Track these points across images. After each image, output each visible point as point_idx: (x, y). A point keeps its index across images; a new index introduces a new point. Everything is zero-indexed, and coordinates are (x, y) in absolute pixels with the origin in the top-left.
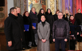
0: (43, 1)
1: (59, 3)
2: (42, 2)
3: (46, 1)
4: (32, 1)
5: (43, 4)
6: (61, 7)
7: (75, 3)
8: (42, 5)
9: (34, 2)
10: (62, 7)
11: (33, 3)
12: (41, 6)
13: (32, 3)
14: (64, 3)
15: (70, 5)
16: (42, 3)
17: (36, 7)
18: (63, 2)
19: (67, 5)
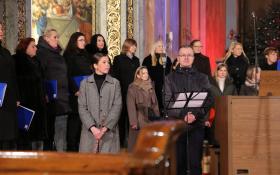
0: (83, 11)
1: (137, 18)
2: (81, 14)
3: (94, 12)
4: (46, 8)
5: (83, 19)
6: (142, 31)
7: (188, 23)
8: (81, 22)
9: (51, 13)
10: (146, 34)
11: (49, 16)
12: (77, 25)
13: (44, 15)
14: (152, 21)
15: (170, 28)
16: (79, 16)
17: (57, 26)
18: (148, 15)
19: (160, 26)
